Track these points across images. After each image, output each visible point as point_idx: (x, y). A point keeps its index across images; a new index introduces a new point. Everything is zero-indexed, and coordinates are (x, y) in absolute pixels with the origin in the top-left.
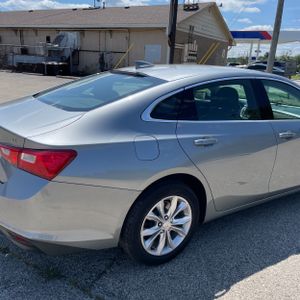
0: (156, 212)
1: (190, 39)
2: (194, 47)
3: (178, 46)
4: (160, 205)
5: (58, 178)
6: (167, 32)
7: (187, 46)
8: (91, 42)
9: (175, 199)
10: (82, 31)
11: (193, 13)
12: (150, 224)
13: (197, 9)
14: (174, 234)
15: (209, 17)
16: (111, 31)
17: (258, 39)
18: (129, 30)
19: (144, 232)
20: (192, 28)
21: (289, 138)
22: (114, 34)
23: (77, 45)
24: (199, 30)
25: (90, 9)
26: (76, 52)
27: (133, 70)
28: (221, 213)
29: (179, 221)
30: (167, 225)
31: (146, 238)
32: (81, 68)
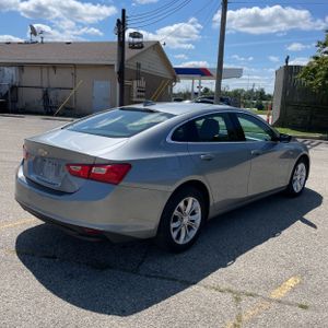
0: (179, 210)
1: (138, 75)
2: (143, 84)
3: (127, 82)
4: (181, 204)
5: (122, 183)
6: (116, 69)
7: (135, 82)
8: (32, 78)
9: (191, 200)
10: (21, 66)
11: (139, 51)
12: (176, 219)
13: (142, 47)
14: (190, 228)
15: (154, 55)
16: (55, 66)
17: (198, 76)
18: (75, 66)
19: (173, 225)
20: (139, 65)
21: (258, 155)
22: (58, 71)
23: (16, 81)
24: (145, 67)
25: (26, 43)
26: (14, 88)
27: (141, 106)
28: (221, 211)
29: (193, 218)
30: (186, 220)
31: (175, 229)
32: (19, 105)
